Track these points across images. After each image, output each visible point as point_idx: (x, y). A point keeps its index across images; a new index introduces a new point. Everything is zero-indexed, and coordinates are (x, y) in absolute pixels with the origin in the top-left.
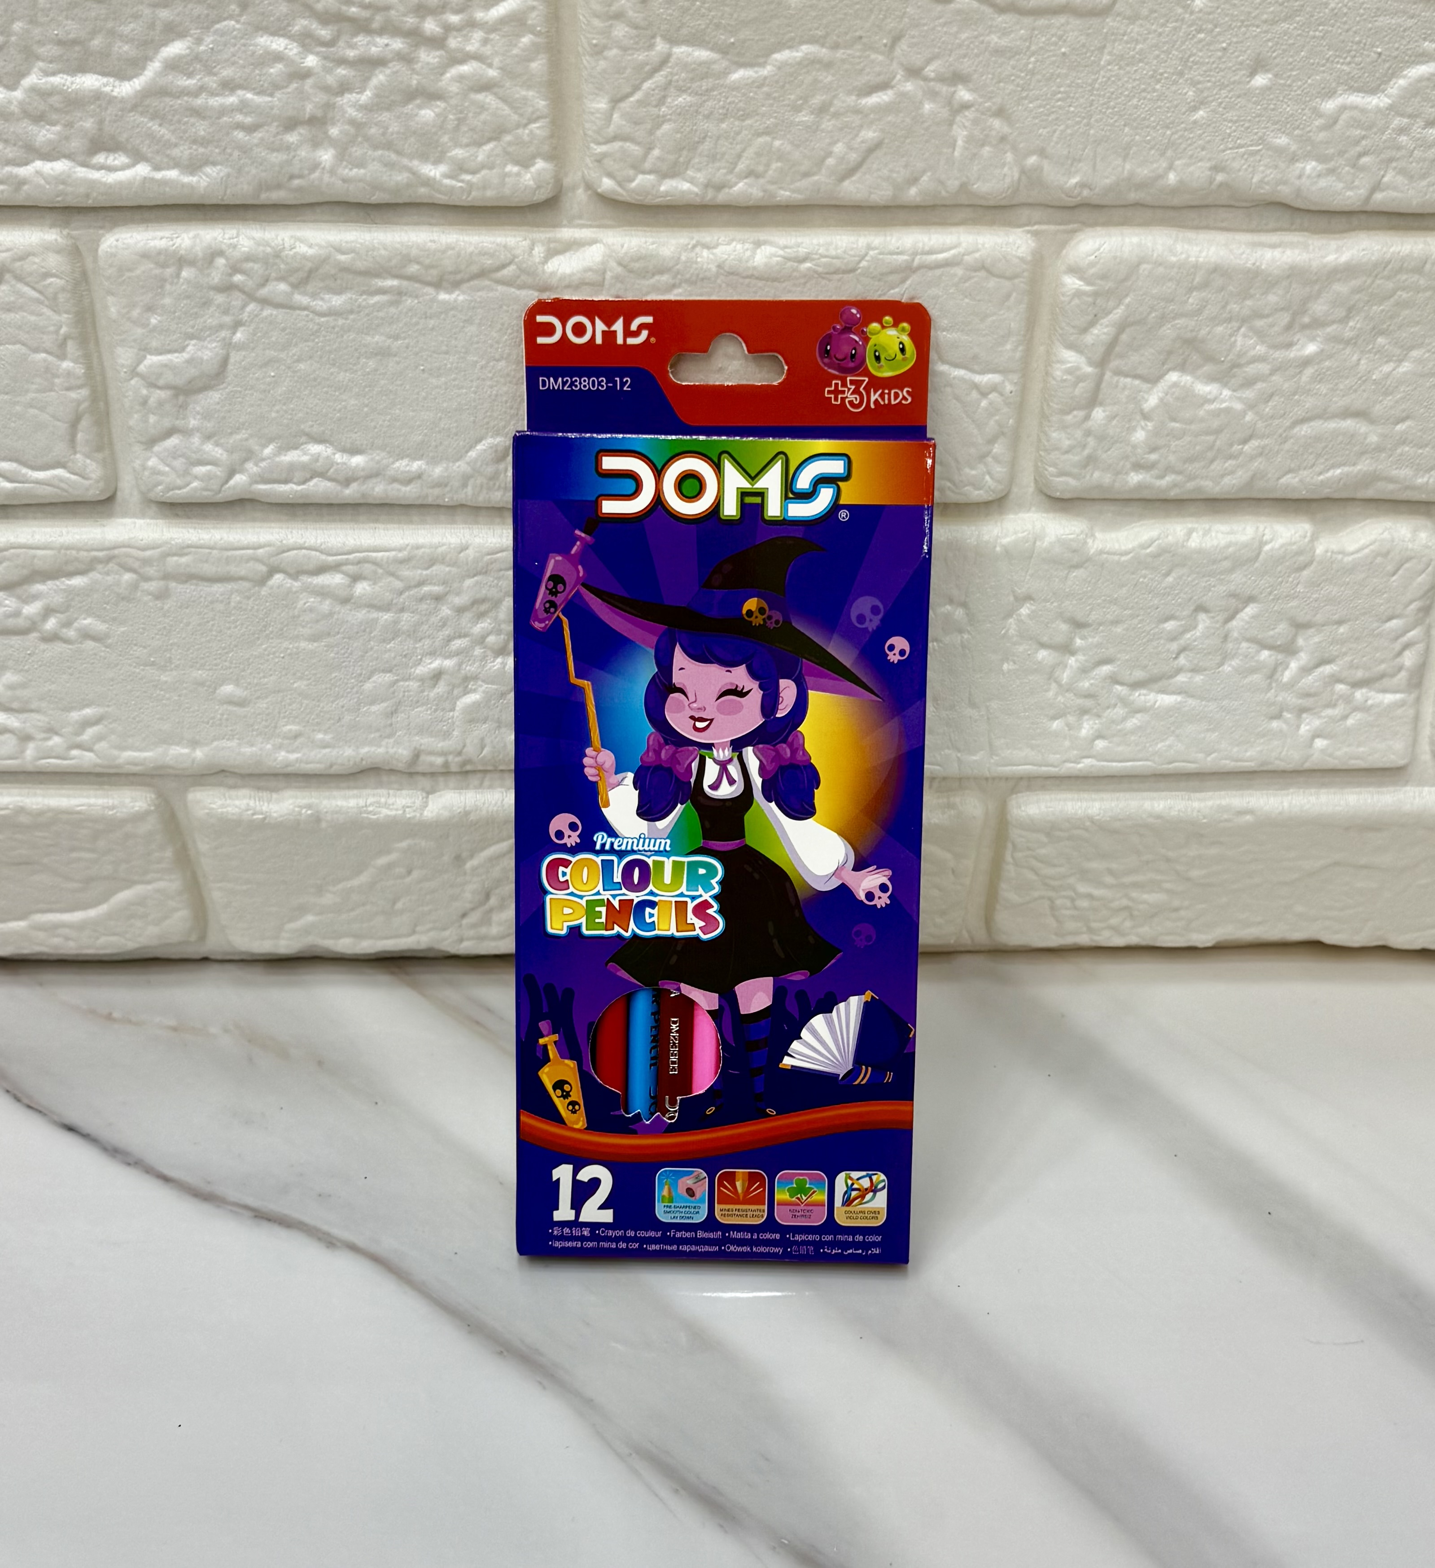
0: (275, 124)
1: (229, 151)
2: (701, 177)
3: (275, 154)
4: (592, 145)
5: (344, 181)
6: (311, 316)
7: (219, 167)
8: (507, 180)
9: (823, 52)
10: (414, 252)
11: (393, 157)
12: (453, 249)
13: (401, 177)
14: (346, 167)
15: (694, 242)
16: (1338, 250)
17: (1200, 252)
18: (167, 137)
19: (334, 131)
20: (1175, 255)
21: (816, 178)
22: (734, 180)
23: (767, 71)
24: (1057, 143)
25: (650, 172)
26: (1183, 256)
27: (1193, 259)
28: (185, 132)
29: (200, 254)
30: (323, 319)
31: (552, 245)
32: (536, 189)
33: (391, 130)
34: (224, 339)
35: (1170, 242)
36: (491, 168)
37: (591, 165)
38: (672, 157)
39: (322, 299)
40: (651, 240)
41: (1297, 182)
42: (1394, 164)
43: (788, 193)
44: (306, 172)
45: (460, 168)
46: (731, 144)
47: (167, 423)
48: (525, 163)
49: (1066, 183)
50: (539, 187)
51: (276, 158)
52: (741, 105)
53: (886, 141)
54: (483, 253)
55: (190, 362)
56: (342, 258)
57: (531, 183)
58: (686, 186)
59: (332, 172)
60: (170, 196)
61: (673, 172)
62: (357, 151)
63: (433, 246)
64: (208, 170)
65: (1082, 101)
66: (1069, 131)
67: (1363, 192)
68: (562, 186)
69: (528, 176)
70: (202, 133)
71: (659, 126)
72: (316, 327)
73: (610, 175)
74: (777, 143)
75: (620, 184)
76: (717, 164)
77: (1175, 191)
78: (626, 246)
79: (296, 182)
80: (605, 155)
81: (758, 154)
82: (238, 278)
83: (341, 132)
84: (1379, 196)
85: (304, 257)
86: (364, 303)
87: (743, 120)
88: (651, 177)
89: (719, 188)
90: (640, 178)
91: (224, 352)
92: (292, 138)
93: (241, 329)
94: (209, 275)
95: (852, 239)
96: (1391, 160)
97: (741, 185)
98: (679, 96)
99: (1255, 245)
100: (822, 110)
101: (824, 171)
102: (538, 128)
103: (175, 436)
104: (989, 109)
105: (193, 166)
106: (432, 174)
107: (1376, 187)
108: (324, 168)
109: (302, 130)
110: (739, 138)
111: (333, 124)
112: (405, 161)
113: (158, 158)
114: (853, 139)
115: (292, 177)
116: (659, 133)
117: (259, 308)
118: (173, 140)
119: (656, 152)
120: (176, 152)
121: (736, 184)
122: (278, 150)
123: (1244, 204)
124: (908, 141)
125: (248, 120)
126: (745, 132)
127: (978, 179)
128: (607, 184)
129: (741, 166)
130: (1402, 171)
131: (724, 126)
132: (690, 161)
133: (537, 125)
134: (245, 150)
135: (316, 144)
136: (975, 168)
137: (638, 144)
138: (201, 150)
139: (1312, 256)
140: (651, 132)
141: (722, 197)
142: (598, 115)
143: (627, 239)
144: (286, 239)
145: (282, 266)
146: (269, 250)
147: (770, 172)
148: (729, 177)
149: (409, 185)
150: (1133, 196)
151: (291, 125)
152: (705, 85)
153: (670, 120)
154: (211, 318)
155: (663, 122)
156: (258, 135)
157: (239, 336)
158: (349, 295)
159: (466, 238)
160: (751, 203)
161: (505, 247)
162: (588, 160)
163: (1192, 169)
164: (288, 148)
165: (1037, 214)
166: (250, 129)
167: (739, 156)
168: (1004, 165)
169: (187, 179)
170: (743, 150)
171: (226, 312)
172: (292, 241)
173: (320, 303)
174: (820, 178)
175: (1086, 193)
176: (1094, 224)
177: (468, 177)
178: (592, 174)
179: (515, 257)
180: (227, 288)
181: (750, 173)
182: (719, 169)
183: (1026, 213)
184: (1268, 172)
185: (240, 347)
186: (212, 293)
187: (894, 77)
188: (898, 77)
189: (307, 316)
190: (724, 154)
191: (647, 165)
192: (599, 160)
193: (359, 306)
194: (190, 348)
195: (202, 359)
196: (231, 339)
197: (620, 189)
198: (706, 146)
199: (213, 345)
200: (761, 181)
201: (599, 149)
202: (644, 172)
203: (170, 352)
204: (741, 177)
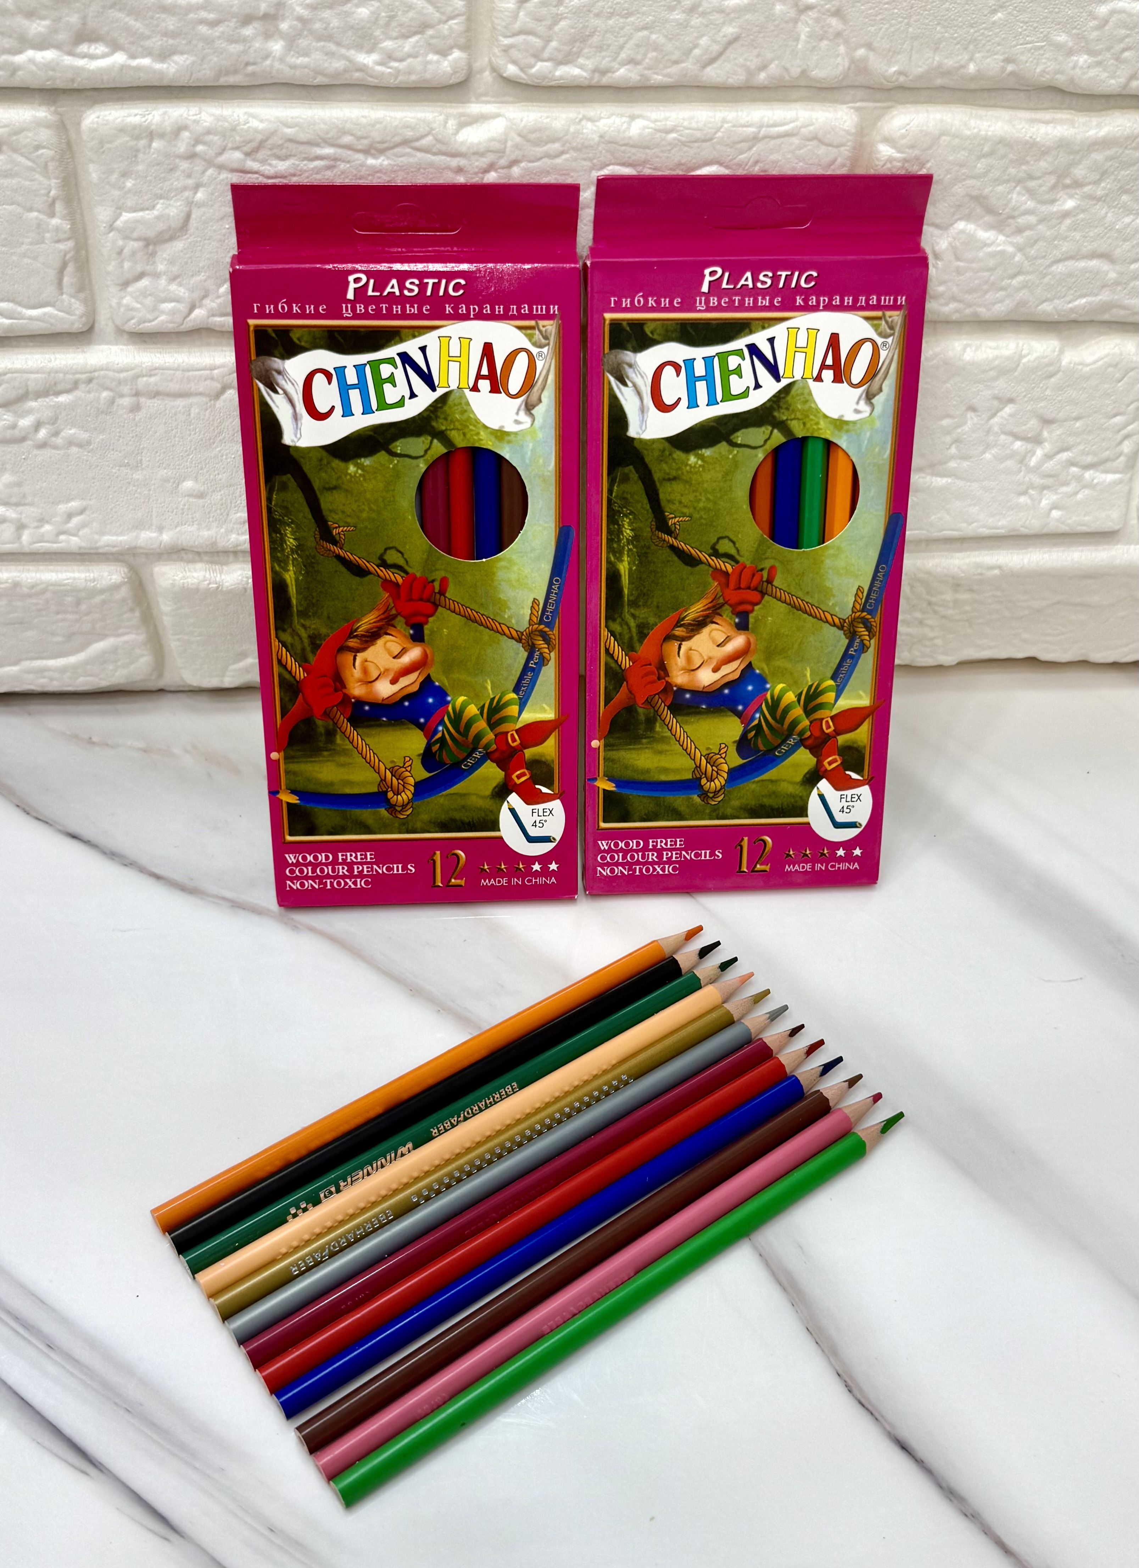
0: (234, 20)
1: (194, 42)
2: (590, 64)
3: (233, 45)
4: (501, 38)
5: (293, 67)
7: (185, 56)
8: (430, 67)
10: (348, 126)
11: (332, 47)
12: (381, 123)
13: (339, 65)
14: (293, 56)
15: (581, 116)
17: (989, 126)
18: (141, 30)
19: (284, 26)
20: (970, 129)
21: (684, 65)
22: (617, 66)
24: (882, 39)
25: (548, 60)
26: (976, 130)
27: (983, 133)
28: (157, 26)
29: (169, 129)
31: (463, 118)
32: (452, 74)
33: (331, 25)
34: (187, 198)
35: (966, 118)
36: (415, 57)
37: (498, 54)
38: (567, 48)
39: (270, 165)
40: (546, 114)
41: (1072, 72)
43: (660, 77)
44: (260, 60)
45: (390, 56)
46: (616, 37)
47: (139, 268)
48: (444, 53)
49: (887, 71)
50: (455, 72)
51: (235, 48)
53: (743, 36)
54: (407, 126)
55: (158, 218)
56: (288, 131)
57: (449, 69)
58: (576, 71)
59: (282, 60)
60: (144, 79)
61: (567, 59)
62: (303, 43)
63: (364, 120)
64: (176, 58)
66: (893, 29)
68: (472, 70)
69: (446, 63)
70: (172, 27)
71: (556, 23)
73: (514, 62)
74: (654, 37)
75: (522, 69)
76: (604, 54)
77: (974, 78)
78: (525, 120)
79: (250, 69)
80: (511, 46)
81: (638, 46)
82: (200, 148)
83: (290, 27)
84: (1134, 84)
85: (256, 131)
86: (305, 168)
87: (627, 18)
88: (549, 64)
89: (604, 73)
90: (539, 64)
91: (187, 209)
92: (248, 31)
93: (201, 189)
94: (175, 146)
95: (710, 114)
97: (622, 70)
99: (1033, 121)
101: (691, 60)
102: (456, 24)
103: (146, 279)
104: (829, 10)
105: (163, 55)
106: (365, 62)
108: (274, 57)
109: (256, 24)
110: (622, 33)
111: (283, 20)
112: (343, 51)
113: (133, 48)
114: (716, 33)
115: (247, 64)
116: (557, 28)
117: (218, 172)
118: (147, 33)
119: (554, 44)
120: (148, 43)
121: (618, 70)
122: (236, 41)
124: (761, 36)
125: (212, 16)
126: (628, 28)
127: (817, 66)
128: (511, 70)
129: (623, 55)
131: (611, 22)
132: (580, 52)
133: (455, 21)
134: (208, 41)
135: (268, 36)
136: (815, 58)
137: (539, 37)
138: (171, 41)
139: (1078, 131)
140: (550, 28)
141: (607, 80)
142: (507, 13)
143: (527, 113)
144: (241, 115)
145: (238, 138)
146: (226, 124)
147: (647, 60)
148: (613, 64)
149: (345, 71)
150: (939, 81)
151: (247, 20)
153: (566, 18)
154: (177, 181)
155: (560, 20)
156: (220, 29)
157: (200, 195)
158: (293, 162)
159: (392, 114)
160: (630, 85)
161: (424, 121)
162: (496, 50)
163: (988, 60)
164: (244, 40)
165: (859, 94)
166: (213, 24)
167: (621, 48)
168: (838, 55)
169: (158, 66)
170: (627, 41)
171: (189, 176)
172: (246, 117)
173: (268, 168)
174: (689, 65)
175: (902, 78)
176: (905, 102)
177: (395, 64)
178: (500, 61)
179: (432, 129)
180: (191, 156)
181: (631, 61)
182: (604, 58)
183: (850, 92)
184: (1050, 64)
185: (200, 205)
186: (177, 161)
189: (258, 179)
190: (609, 46)
191: (546, 55)
192: (506, 50)
193: (300, 171)
194: (158, 206)
195: (169, 215)
196: (193, 197)
197: (523, 75)
198: (595, 40)
199: (178, 204)
200: (639, 67)
201: (507, 41)
202: (543, 60)
203: (142, 209)
204: (623, 64)
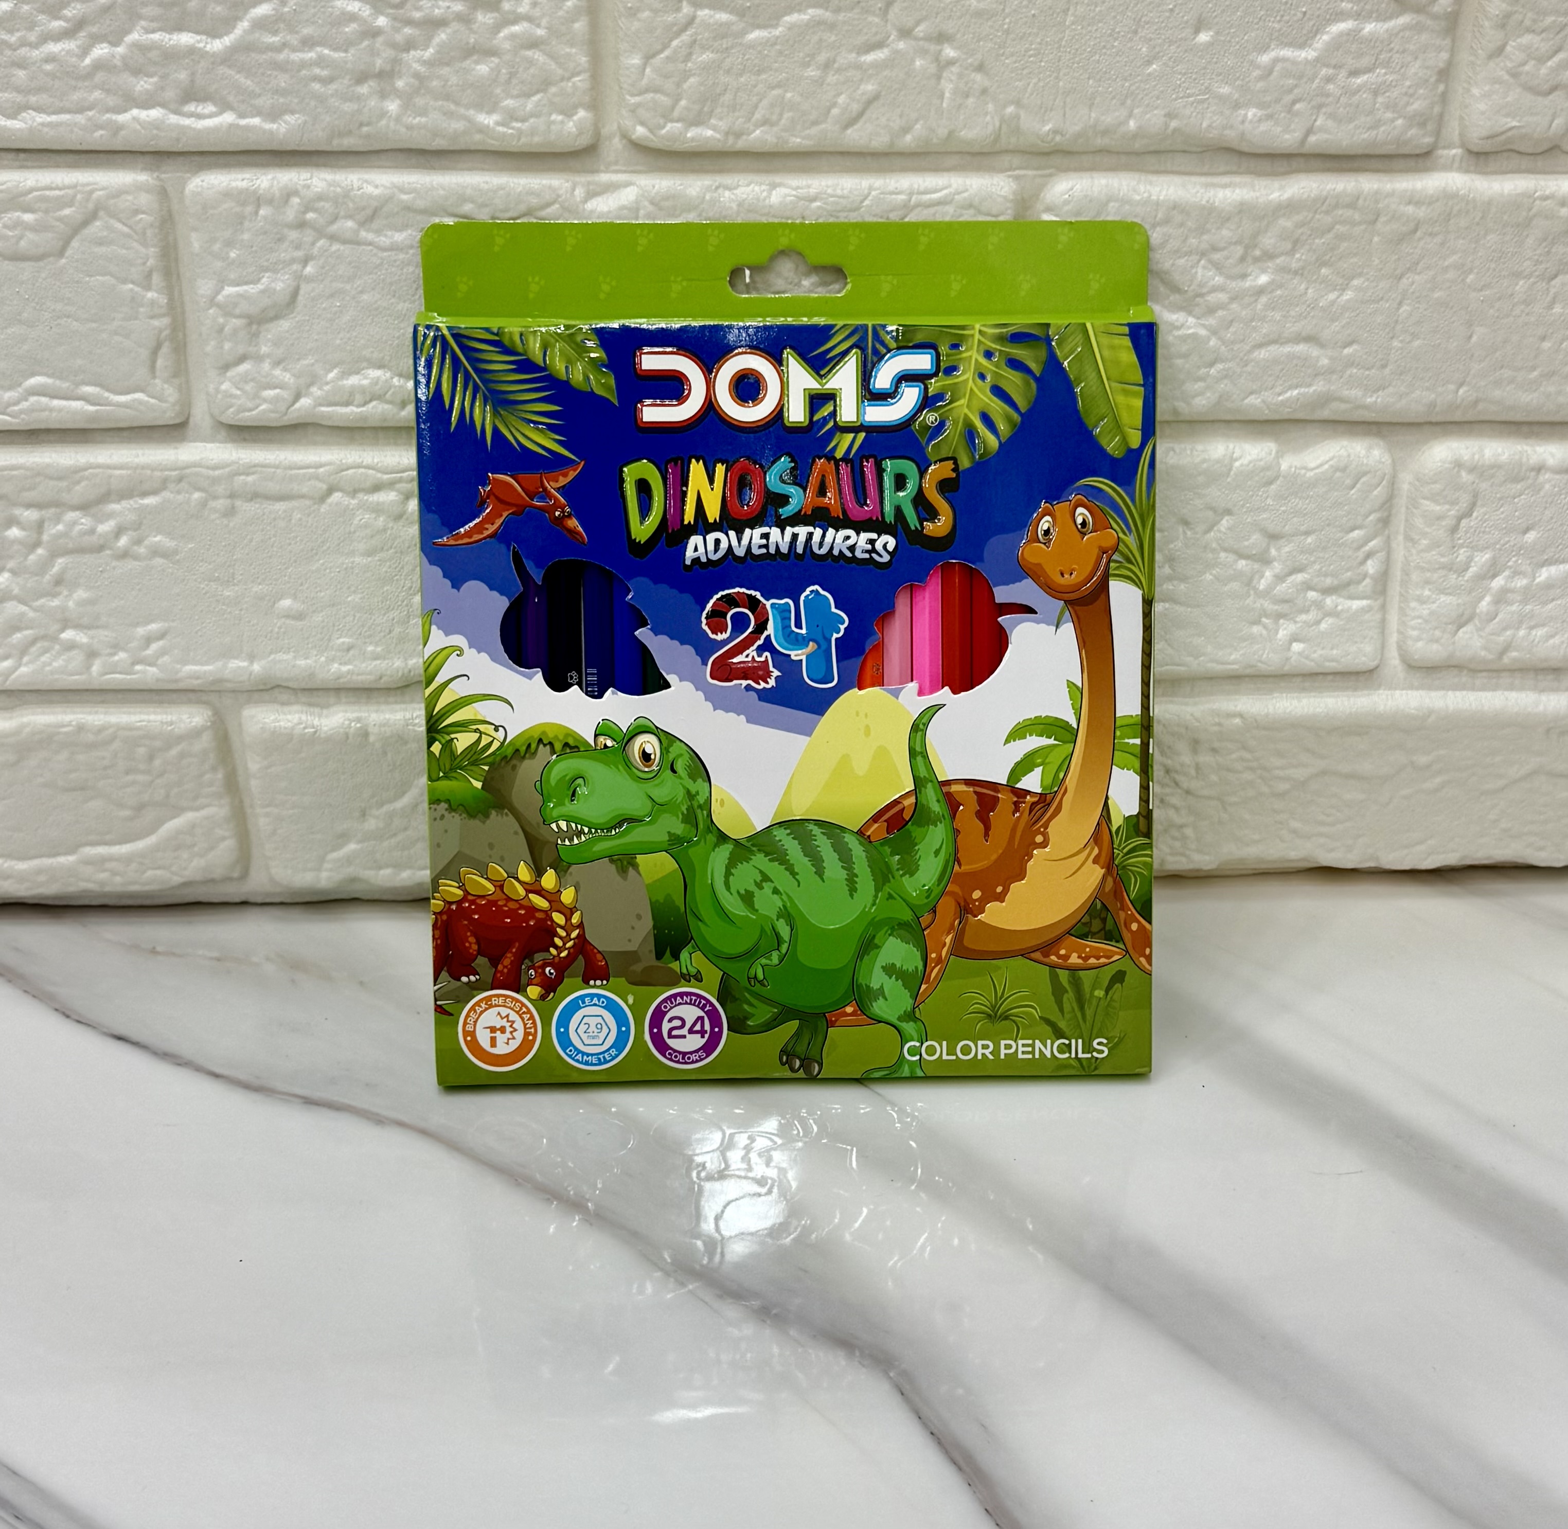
0: (349, 77)
1: (306, 101)
2: (723, 125)
3: (347, 104)
4: (627, 97)
5: (409, 128)
6: (375, 251)
7: (297, 116)
8: (553, 127)
9: (827, 15)
10: (469, 193)
11: (451, 106)
12: (503, 189)
13: (458, 126)
14: (410, 116)
15: (717, 184)
16: (1282, 188)
17: (1160, 191)
18: (251, 88)
19: (400, 84)
20: (1139, 195)
21: (823, 126)
22: (752, 128)
23: (777, 32)
24: (1031, 94)
25: (677, 121)
26: (1146, 195)
27: (1154, 198)
28: (268, 83)
29: (277, 194)
30: (385, 254)
31: (591, 187)
32: (577, 136)
33: (450, 83)
34: (296, 272)
35: (1134, 183)
36: (538, 117)
37: (626, 115)
38: (697, 107)
39: (386, 236)
40: (679, 182)
41: (1241, 127)
42: (1324, 110)
43: (798, 140)
44: (375, 121)
45: (511, 117)
46: (749, 95)
47: (241, 350)
48: (568, 112)
49: (1041, 130)
50: (580, 135)
51: (349, 107)
52: (756, 61)
53: (883, 93)
54: (531, 192)
55: (263, 292)
56: (405, 197)
57: (574, 130)
58: (709, 133)
59: (398, 120)
60: (252, 141)
61: (698, 121)
62: (421, 101)
63: (486, 187)
64: (287, 118)
65: (1051, 56)
66: (1041, 84)
67: (1298, 135)
68: (600, 134)
69: (571, 124)
70: (283, 85)
71: (686, 79)
72: (379, 262)
73: (643, 124)
74: (789, 95)
75: (651, 131)
76: (737, 114)
77: (1135, 136)
78: (657, 187)
79: (365, 130)
80: (638, 106)
81: (772, 105)
82: (310, 216)
83: (407, 85)
84: (1312, 139)
85: (371, 196)
87: (759, 75)
88: (679, 125)
89: (738, 135)
90: (669, 125)
91: (295, 283)
92: (363, 89)
93: (311, 263)
94: (284, 213)
95: (857, 181)
96: (1320, 106)
97: (758, 132)
98: (703, 53)
99: (1207, 186)
100: (827, 66)
101: (829, 120)
102: (580, 81)
103: (248, 361)
104: (971, 65)
105: (274, 115)
106: (486, 122)
107: (1309, 131)
108: (390, 117)
109: (372, 82)
110: (754, 91)
111: (400, 77)
112: (463, 111)
113: (243, 107)
114: (854, 91)
115: (362, 125)
116: (686, 86)
117: (328, 244)
118: (258, 91)
119: (683, 103)
120: (259, 102)
121: (754, 131)
122: (350, 101)
123: (1194, 149)
124: (903, 93)
125: (325, 73)
126: (760, 86)
127: (965, 126)
128: (640, 132)
129: (758, 116)
130: (1332, 116)
131: (742, 79)
132: (712, 111)
133: (580, 78)
134: (321, 100)
135: (384, 95)
136: (962, 117)
137: (667, 95)
138: (281, 100)
139: (1258, 194)
140: (679, 85)
141: (741, 144)
142: (633, 70)
143: (658, 181)
144: (355, 181)
145: (351, 205)
146: (339, 190)
147: (783, 121)
148: (746, 126)
149: (466, 133)
150: (1099, 142)
151: (362, 77)
152: (725, 43)
153: (695, 74)
154: (285, 253)
155: (690, 76)
156: (335, 86)
157: (309, 269)
158: (410, 232)
159: (516, 180)
160: (766, 150)
161: (550, 187)
162: (623, 110)
163: (1148, 116)
164: (358, 98)
165: (1016, 160)
166: (326, 82)
167: (756, 107)
168: (986, 114)
169: (268, 126)
170: (761, 100)
171: (298, 247)
172: (360, 182)
173: (383, 239)
174: (827, 126)
175: (1058, 138)
176: (1067, 170)
177: (518, 125)
178: (628, 123)
179: (559, 196)
180: (301, 225)
181: (765, 122)
182: (737, 119)
183: (1006, 159)
184: (1215, 118)
185: (309, 279)
186: (286, 230)
187: (889, 37)
188: (892, 37)
189: (372, 250)
190: (741, 105)
191: (676, 114)
192: (633, 110)
194: (264, 280)
195: (275, 290)
196: (302, 271)
197: (652, 137)
198: (727, 98)
199: (286, 277)
200: (775, 129)
201: (633, 100)
202: (672, 121)
203: (246, 283)
204: (757, 126)
